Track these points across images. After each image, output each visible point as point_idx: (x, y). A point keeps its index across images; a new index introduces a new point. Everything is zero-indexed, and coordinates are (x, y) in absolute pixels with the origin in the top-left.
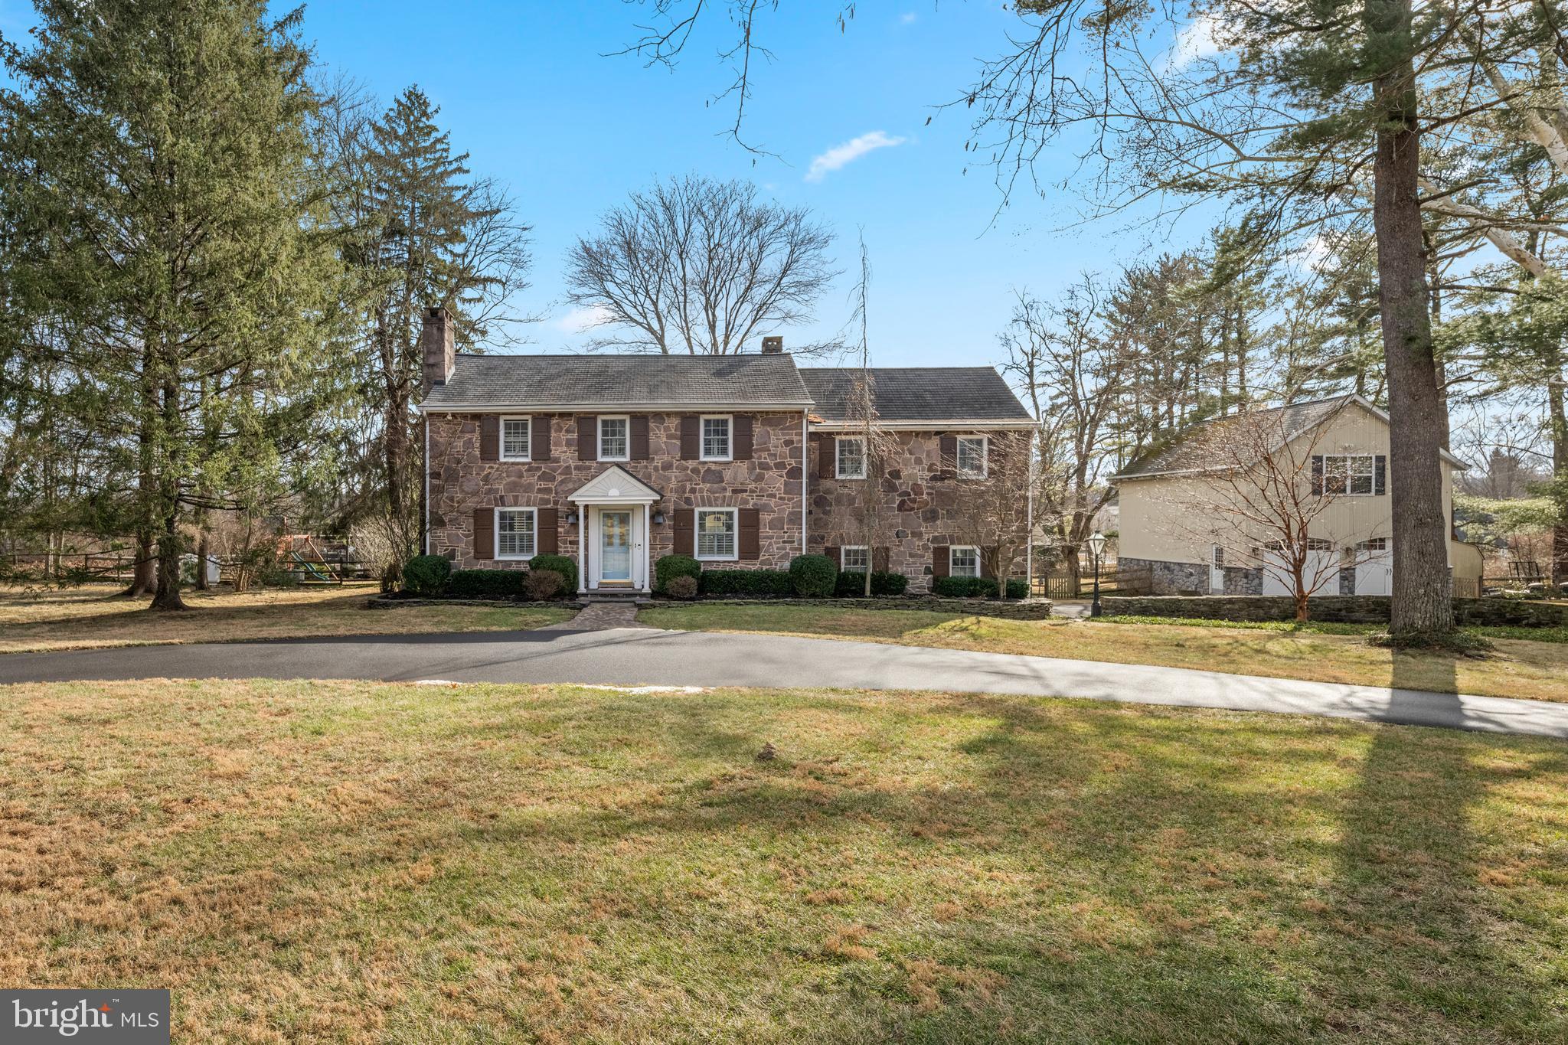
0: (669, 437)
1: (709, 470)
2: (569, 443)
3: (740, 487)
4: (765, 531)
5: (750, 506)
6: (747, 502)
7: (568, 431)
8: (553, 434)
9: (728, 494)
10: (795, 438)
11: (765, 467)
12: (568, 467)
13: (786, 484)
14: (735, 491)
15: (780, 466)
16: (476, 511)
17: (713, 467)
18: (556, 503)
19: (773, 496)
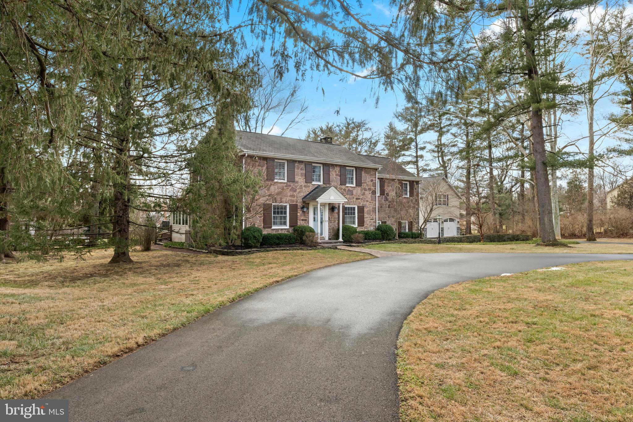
0: (337, 175)
1: (349, 190)
2: (302, 175)
3: (358, 197)
4: (366, 215)
5: (361, 205)
6: (360, 203)
7: (301, 169)
8: (296, 170)
9: (355, 200)
10: (374, 179)
11: (365, 190)
12: (301, 186)
13: (371, 197)
14: (357, 199)
15: (370, 189)
16: (264, 204)
17: (350, 189)
18: (297, 202)
19: (367, 201)
